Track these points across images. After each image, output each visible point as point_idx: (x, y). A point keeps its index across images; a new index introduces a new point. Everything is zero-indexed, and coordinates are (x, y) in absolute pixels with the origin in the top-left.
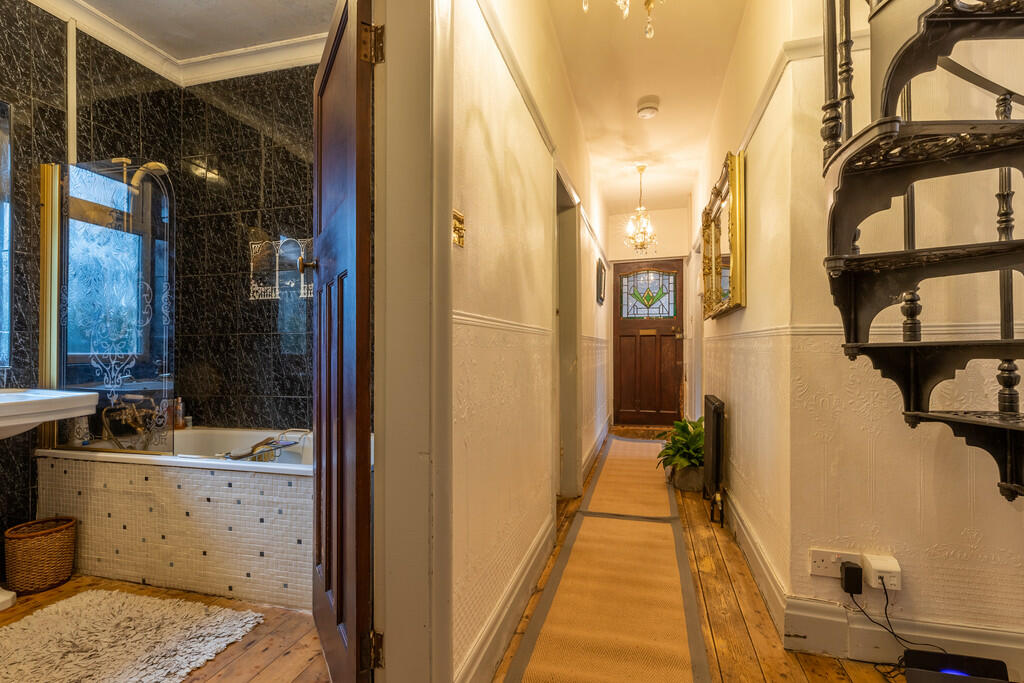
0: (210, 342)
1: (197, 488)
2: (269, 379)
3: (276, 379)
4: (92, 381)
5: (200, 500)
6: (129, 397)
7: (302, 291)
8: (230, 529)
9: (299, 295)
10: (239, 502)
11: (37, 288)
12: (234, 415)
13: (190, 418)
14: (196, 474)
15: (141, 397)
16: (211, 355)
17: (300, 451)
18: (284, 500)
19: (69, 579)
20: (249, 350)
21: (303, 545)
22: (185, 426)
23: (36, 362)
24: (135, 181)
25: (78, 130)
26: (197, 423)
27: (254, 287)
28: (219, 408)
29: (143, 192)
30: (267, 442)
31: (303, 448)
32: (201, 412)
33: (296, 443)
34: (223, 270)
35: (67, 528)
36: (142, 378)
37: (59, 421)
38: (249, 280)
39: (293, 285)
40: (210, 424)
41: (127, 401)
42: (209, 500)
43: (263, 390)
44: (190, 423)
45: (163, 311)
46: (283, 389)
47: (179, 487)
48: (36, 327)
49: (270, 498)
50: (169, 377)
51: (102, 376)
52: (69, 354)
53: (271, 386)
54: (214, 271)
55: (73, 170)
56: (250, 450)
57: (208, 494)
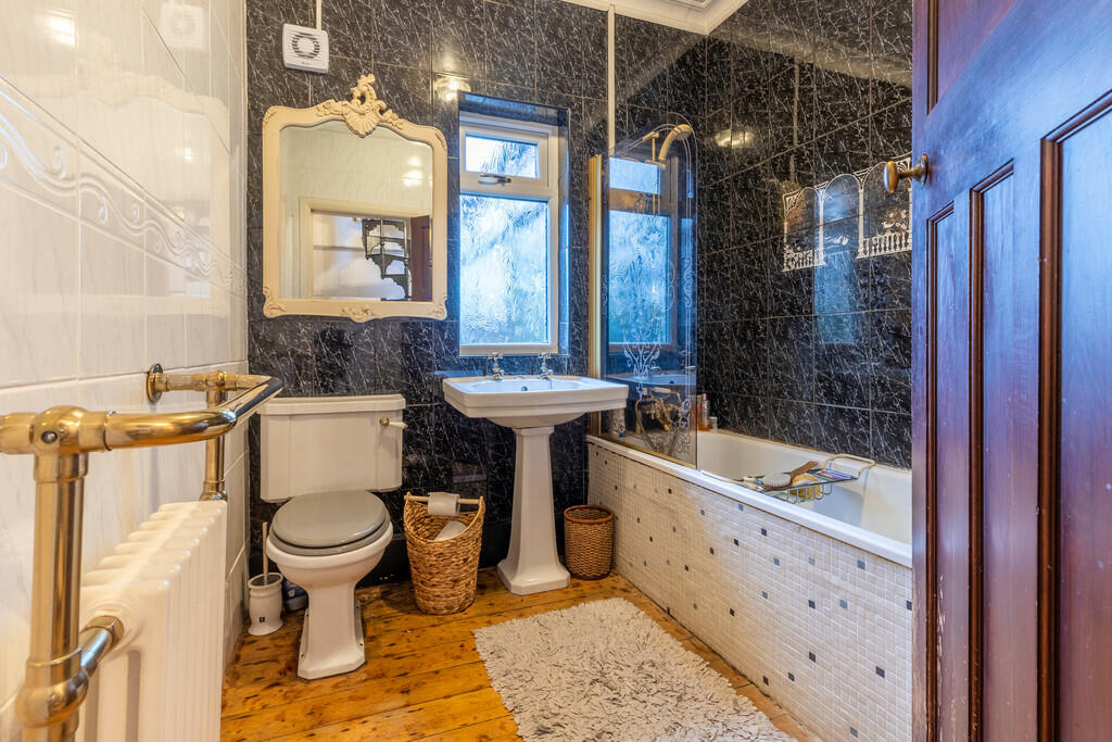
0: (735, 329)
1: (722, 522)
2: (809, 379)
3: (820, 379)
4: (624, 371)
5: (726, 538)
6: (658, 390)
7: (861, 250)
8: (765, 595)
9: (856, 254)
10: (777, 562)
11: (587, 280)
12: (764, 422)
13: (714, 418)
14: (720, 502)
15: (668, 391)
16: (737, 344)
17: (861, 492)
18: (850, 588)
19: (608, 575)
20: (783, 338)
21: (886, 681)
22: (710, 427)
23: (587, 351)
24: (662, 156)
25: (616, 116)
26: (722, 425)
27: (789, 253)
28: (746, 411)
29: (670, 167)
30: (811, 468)
31: (865, 487)
32: (727, 413)
33: (853, 478)
34: (750, 239)
35: (606, 522)
36: (670, 369)
37: (602, 412)
38: (782, 245)
39: (845, 242)
40: (737, 429)
41: (657, 395)
42: (736, 542)
43: (801, 394)
44: (715, 425)
45: (686, 291)
46: (830, 393)
47: (703, 512)
48: (586, 317)
49: (826, 575)
50: (692, 370)
51: (632, 367)
52: (610, 343)
53: (813, 388)
54: (740, 241)
55: (612, 160)
56: (788, 479)
57: (736, 535)
